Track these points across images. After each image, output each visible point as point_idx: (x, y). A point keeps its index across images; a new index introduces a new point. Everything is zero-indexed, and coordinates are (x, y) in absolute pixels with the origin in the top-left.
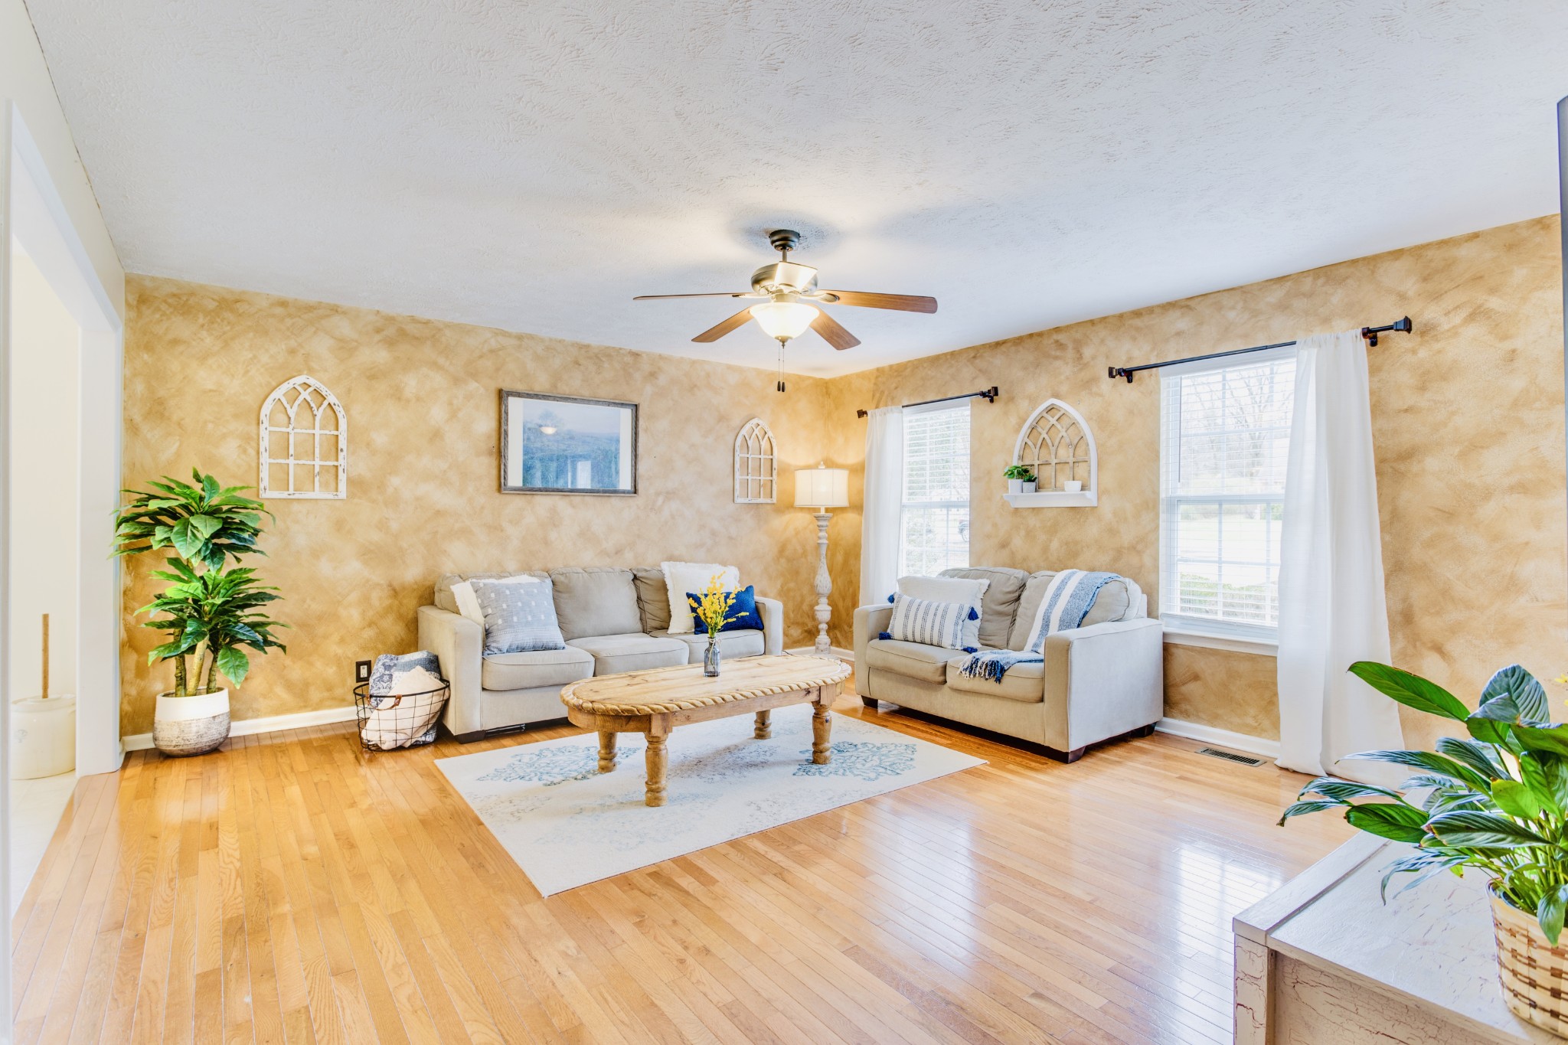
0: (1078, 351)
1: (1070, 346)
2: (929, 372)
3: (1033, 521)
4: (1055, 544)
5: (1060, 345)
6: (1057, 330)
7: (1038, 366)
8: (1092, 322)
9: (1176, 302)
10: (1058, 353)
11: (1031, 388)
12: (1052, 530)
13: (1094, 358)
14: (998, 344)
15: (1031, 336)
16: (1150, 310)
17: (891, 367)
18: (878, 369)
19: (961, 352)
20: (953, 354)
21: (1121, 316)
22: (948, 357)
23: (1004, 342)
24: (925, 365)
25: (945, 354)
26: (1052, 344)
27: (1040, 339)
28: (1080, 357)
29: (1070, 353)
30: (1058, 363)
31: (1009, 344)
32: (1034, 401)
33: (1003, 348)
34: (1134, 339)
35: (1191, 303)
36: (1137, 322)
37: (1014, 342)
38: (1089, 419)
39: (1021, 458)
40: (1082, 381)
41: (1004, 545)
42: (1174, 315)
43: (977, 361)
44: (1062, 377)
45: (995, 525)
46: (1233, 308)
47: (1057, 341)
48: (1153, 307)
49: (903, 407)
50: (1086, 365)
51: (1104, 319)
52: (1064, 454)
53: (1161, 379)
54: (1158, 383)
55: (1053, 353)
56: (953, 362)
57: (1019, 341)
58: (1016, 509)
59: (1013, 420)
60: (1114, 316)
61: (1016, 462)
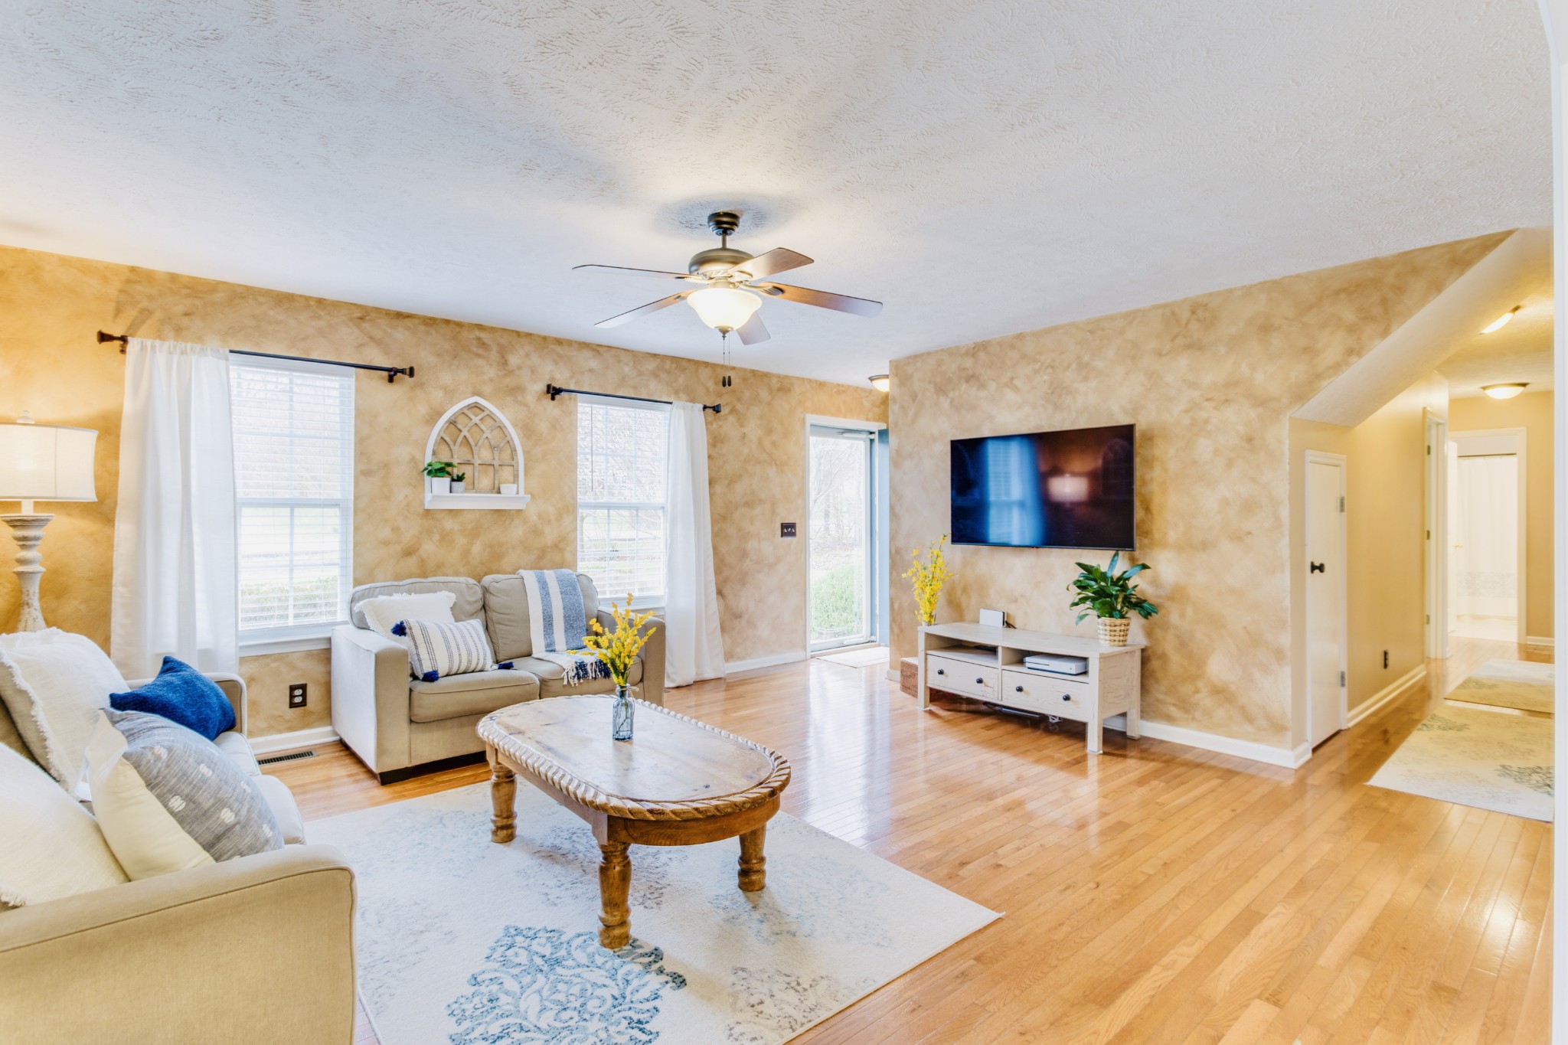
0: (503, 357)
1: (495, 349)
2: (272, 313)
3: (449, 524)
4: (477, 548)
5: (483, 344)
6: (480, 327)
7: (456, 357)
8: (518, 334)
9: (590, 344)
10: (481, 351)
11: (446, 378)
12: (474, 533)
13: (519, 368)
14: (400, 316)
15: (447, 322)
16: (570, 343)
17: (173, 278)
18: (133, 270)
19: (337, 305)
20: (321, 302)
21: (545, 338)
22: (312, 303)
23: (409, 316)
24: (262, 299)
25: (307, 299)
26: (473, 339)
27: (458, 329)
28: (505, 363)
29: (494, 354)
30: (480, 362)
31: (416, 321)
32: (451, 394)
33: (408, 322)
34: (556, 363)
35: (601, 350)
36: (558, 349)
37: (424, 321)
38: (515, 426)
39: (434, 453)
40: (507, 387)
41: (408, 553)
42: (587, 354)
43: (366, 325)
44: (485, 377)
45: (396, 530)
46: (627, 364)
47: (479, 339)
48: (572, 341)
49: (231, 351)
50: (510, 373)
51: (529, 335)
52: (485, 455)
53: (579, 404)
54: (576, 406)
55: (475, 349)
56: (322, 313)
57: (431, 322)
58: (428, 510)
59: (423, 410)
60: (539, 336)
61: (428, 459)
